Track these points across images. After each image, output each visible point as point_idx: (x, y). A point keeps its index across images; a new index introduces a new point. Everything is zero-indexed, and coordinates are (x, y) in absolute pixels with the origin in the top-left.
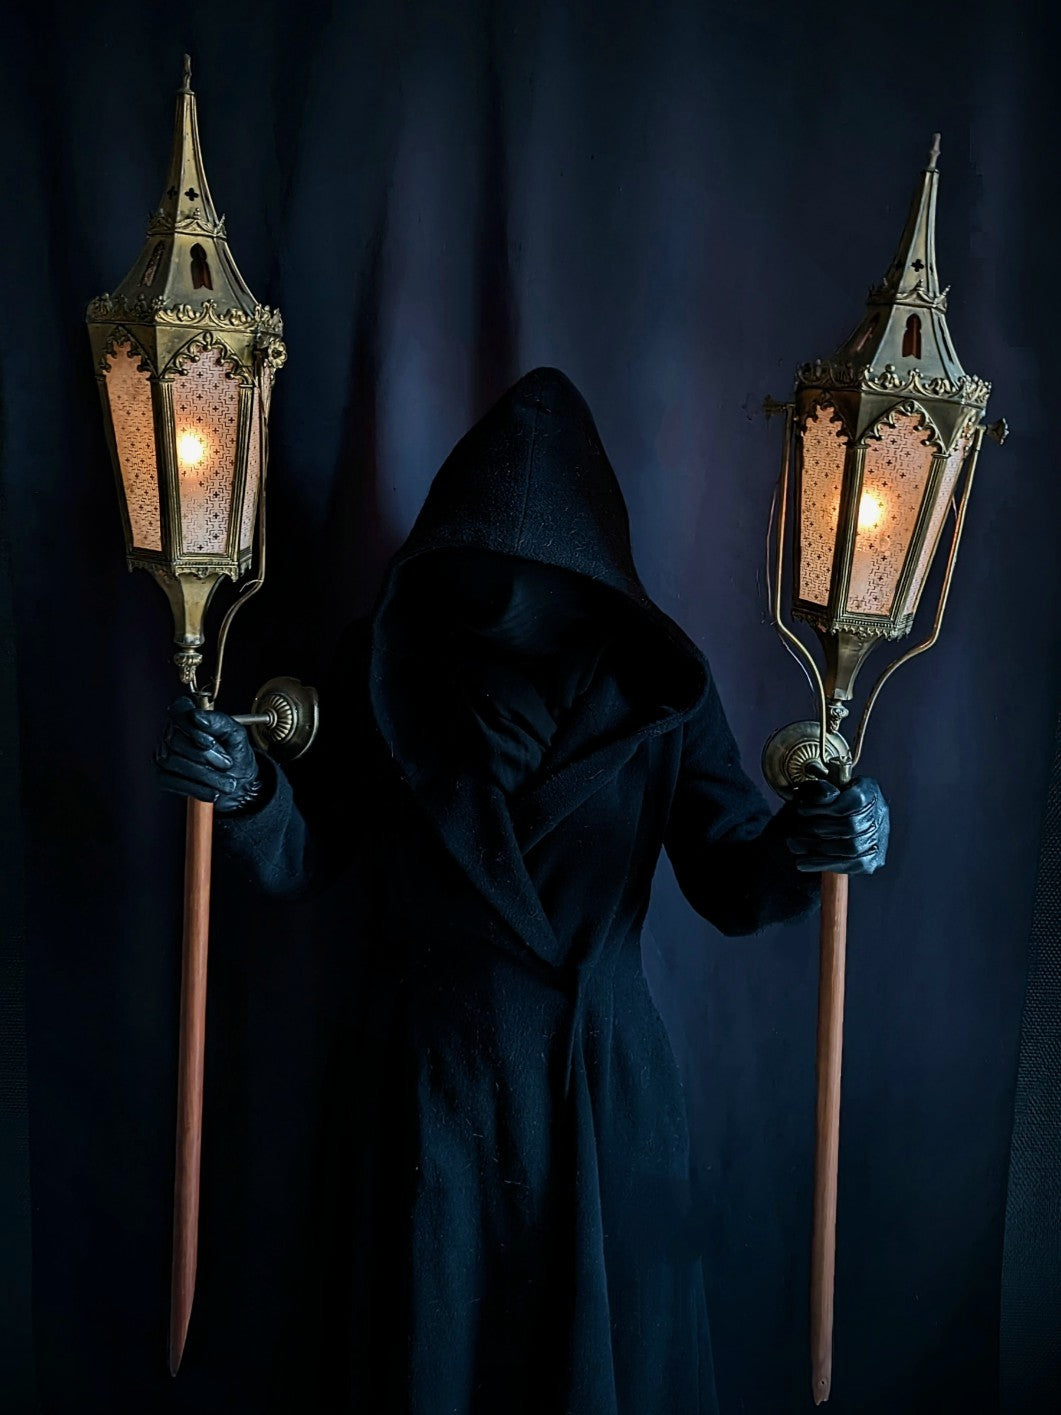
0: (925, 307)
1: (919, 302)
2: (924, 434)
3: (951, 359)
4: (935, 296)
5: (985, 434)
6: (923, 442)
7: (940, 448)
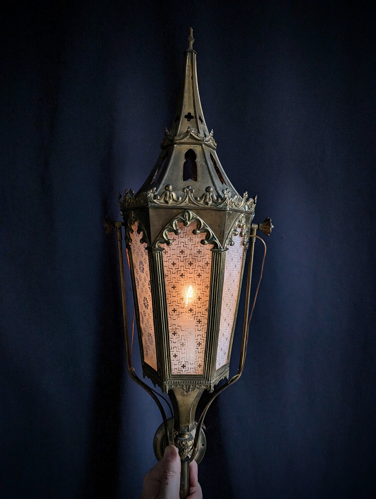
0: (198, 144)
1: (191, 140)
2: (200, 236)
3: (223, 181)
4: (205, 136)
5: (258, 230)
6: (202, 242)
7: (216, 245)
